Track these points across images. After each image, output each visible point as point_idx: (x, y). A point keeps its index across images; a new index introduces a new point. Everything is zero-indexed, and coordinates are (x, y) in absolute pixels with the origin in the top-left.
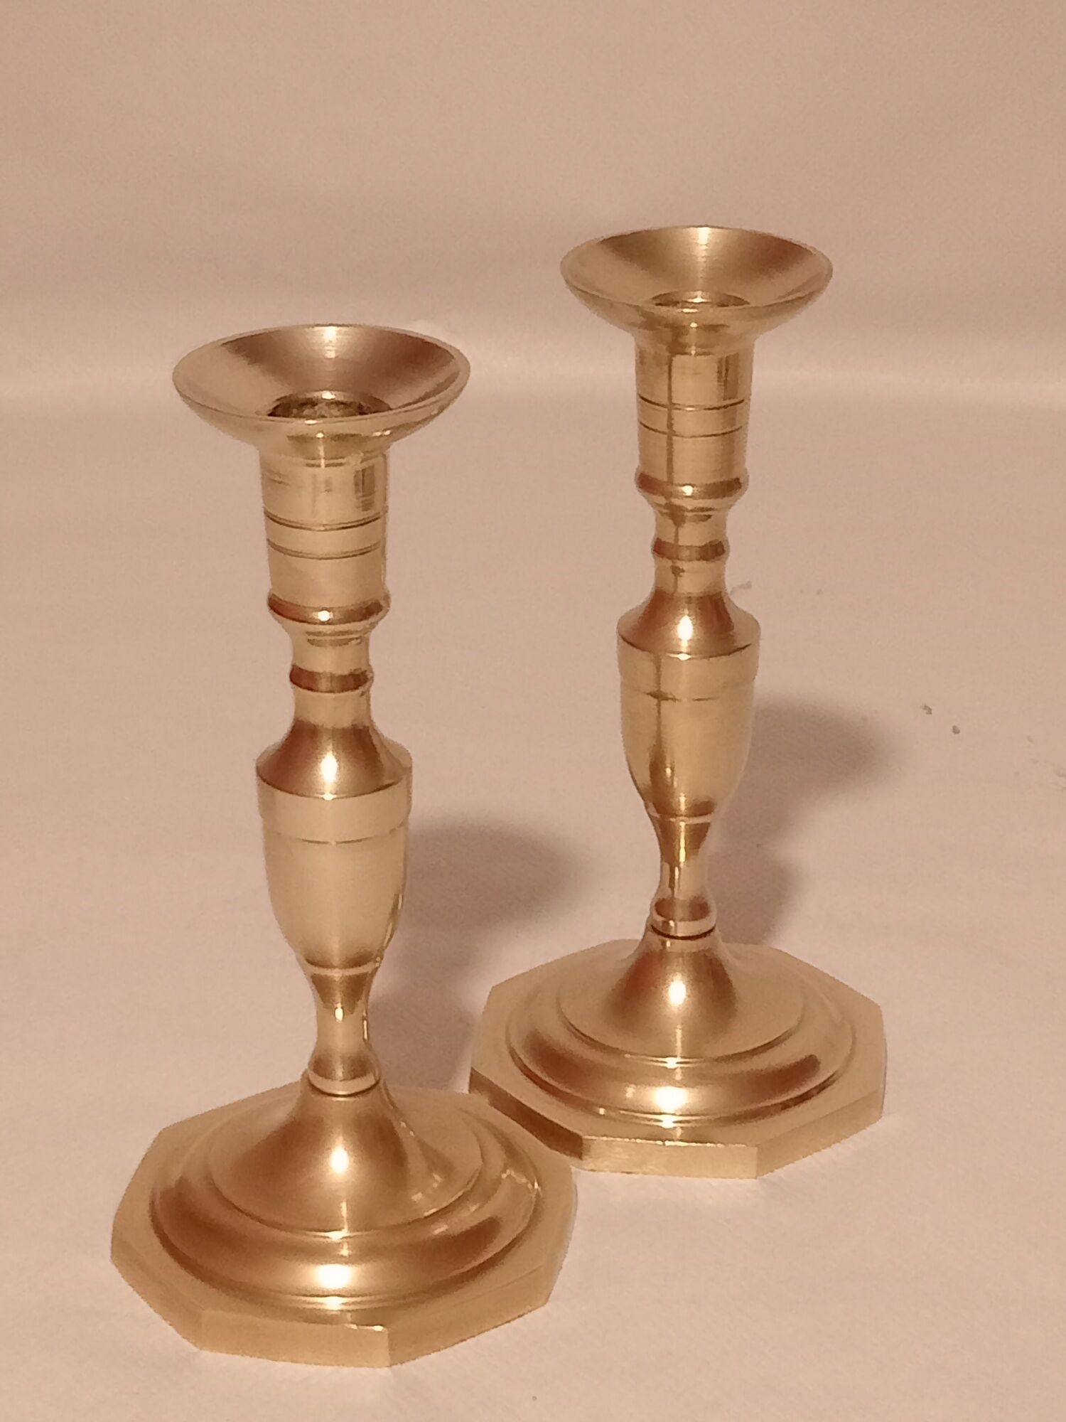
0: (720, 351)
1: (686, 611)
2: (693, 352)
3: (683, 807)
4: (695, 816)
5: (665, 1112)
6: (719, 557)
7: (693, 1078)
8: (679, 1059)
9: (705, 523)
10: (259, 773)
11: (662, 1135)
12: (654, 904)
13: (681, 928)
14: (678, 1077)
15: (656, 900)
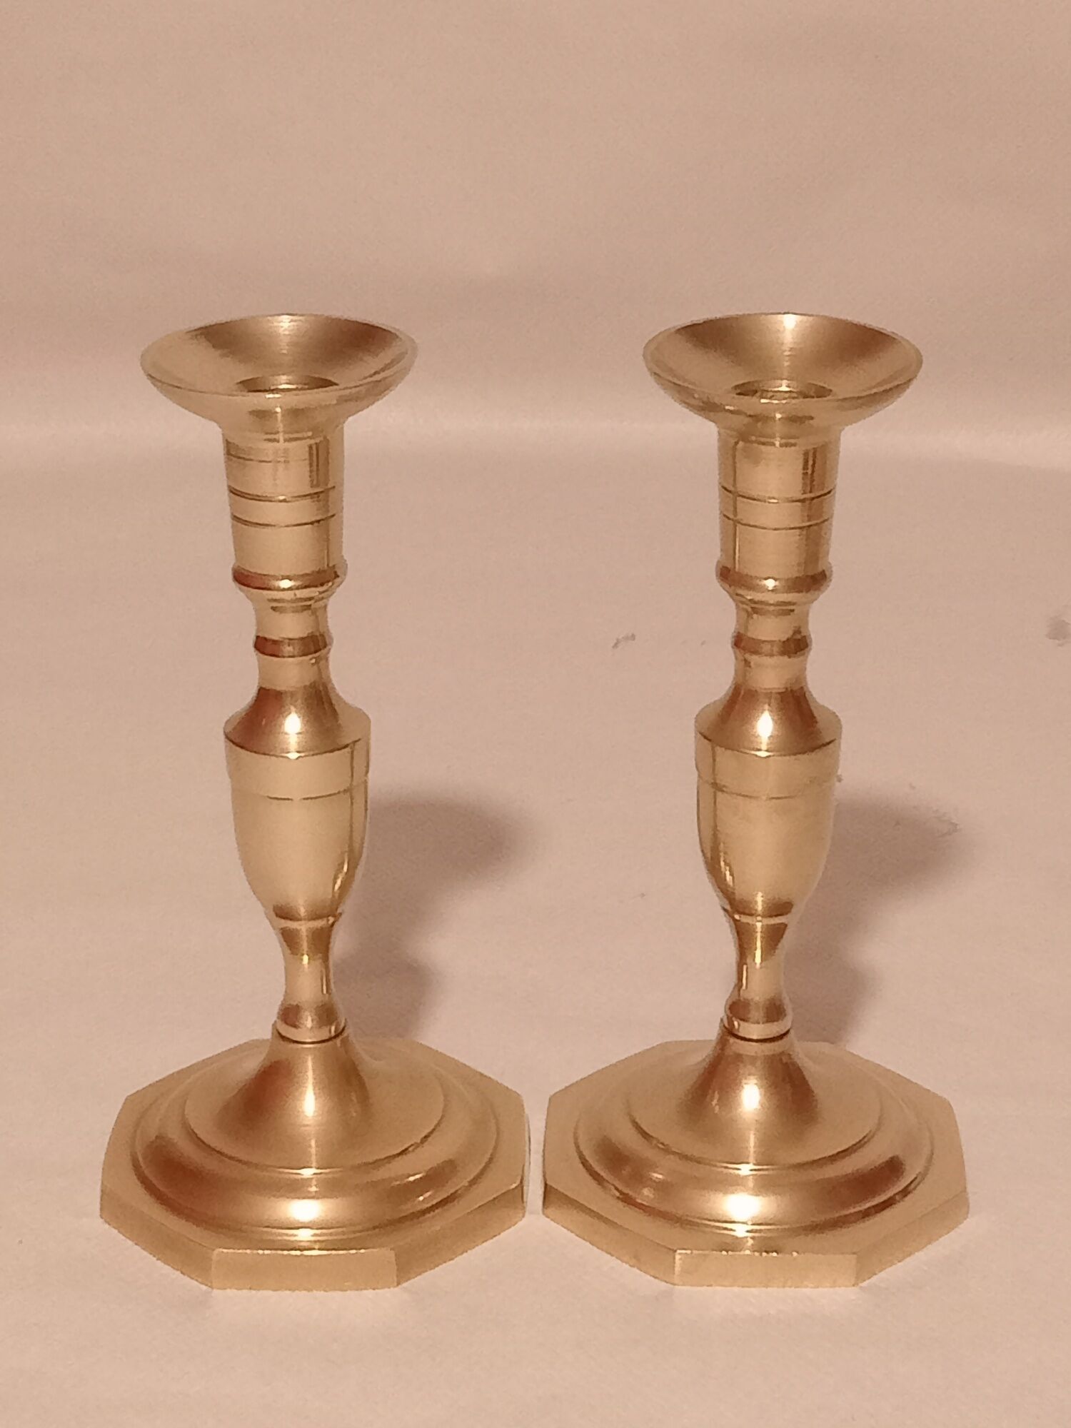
0: (805, 444)
1: (766, 707)
2: (777, 444)
3: (760, 907)
4: (771, 916)
5: (736, 1220)
6: (802, 652)
7: (764, 1185)
8: (751, 1166)
9: (789, 617)
10: (228, 737)
11: (732, 1245)
12: (728, 1007)
13: (754, 1030)
14: (751, 1184)
15: (730, 1002)
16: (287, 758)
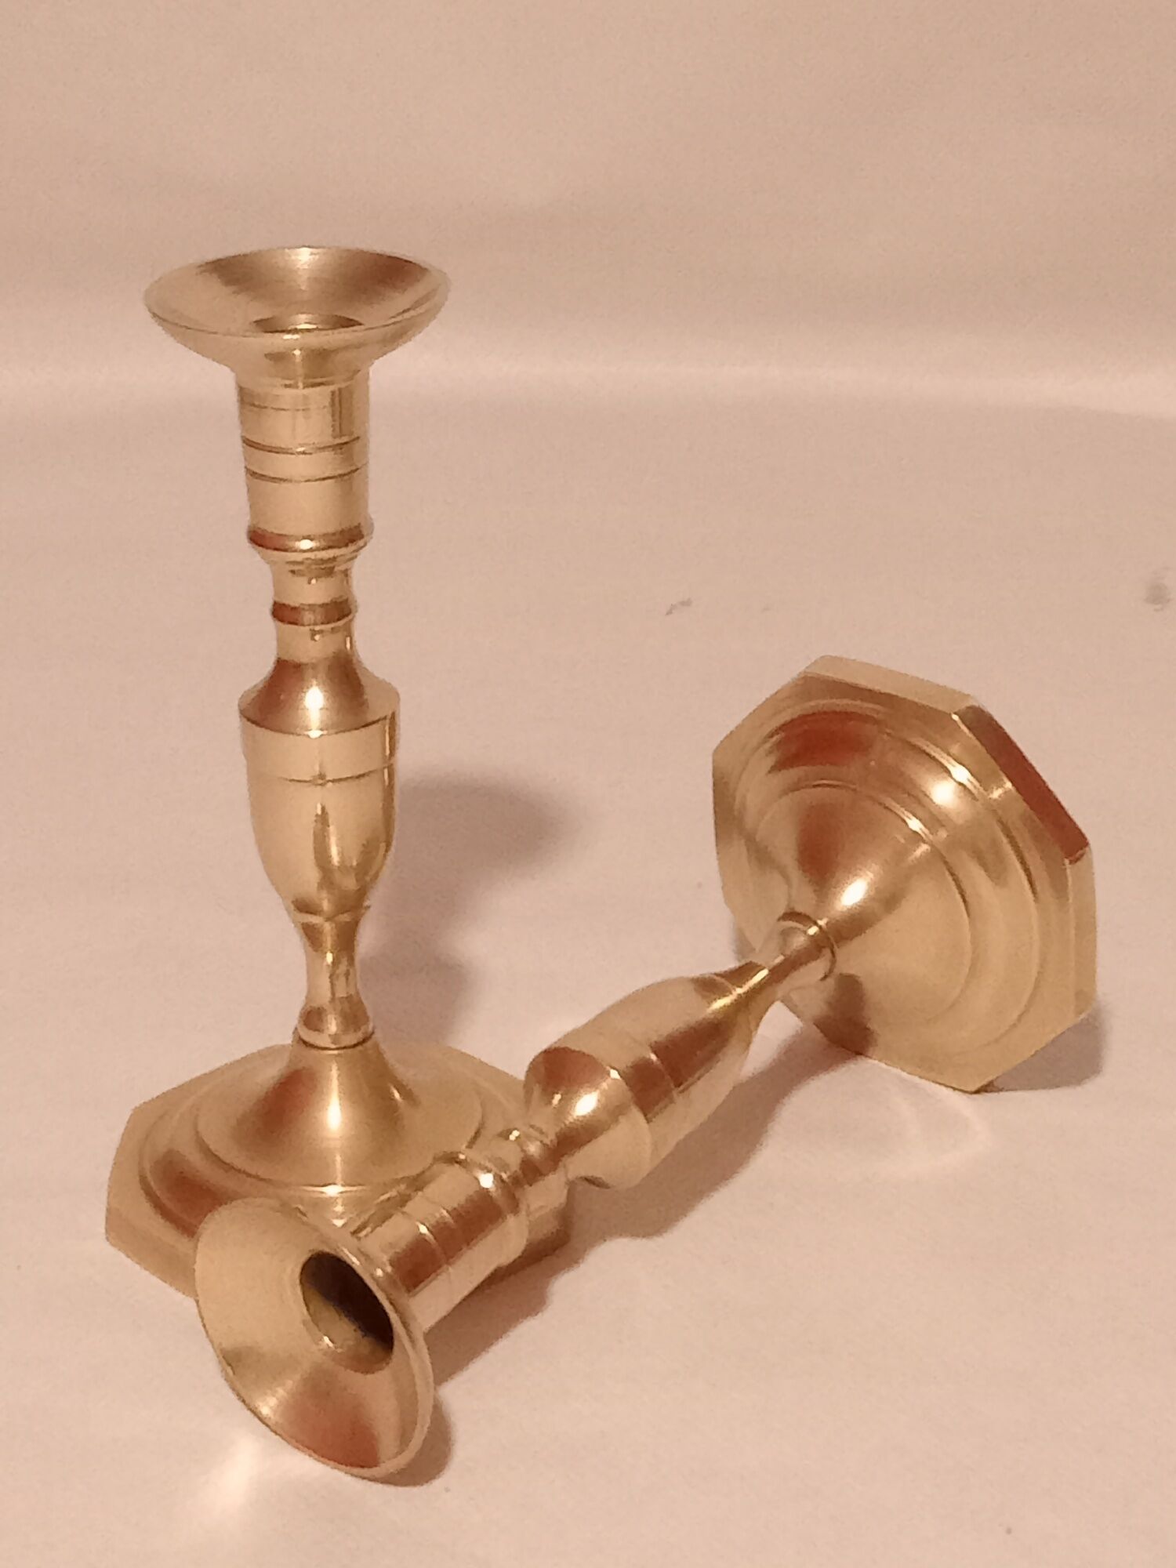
10: (244, 713)
16: (308, 736)
